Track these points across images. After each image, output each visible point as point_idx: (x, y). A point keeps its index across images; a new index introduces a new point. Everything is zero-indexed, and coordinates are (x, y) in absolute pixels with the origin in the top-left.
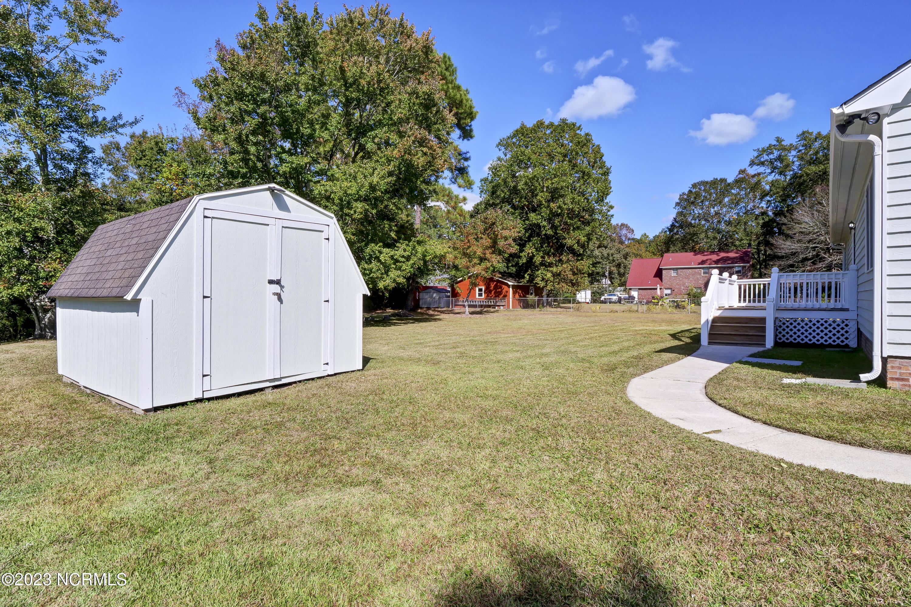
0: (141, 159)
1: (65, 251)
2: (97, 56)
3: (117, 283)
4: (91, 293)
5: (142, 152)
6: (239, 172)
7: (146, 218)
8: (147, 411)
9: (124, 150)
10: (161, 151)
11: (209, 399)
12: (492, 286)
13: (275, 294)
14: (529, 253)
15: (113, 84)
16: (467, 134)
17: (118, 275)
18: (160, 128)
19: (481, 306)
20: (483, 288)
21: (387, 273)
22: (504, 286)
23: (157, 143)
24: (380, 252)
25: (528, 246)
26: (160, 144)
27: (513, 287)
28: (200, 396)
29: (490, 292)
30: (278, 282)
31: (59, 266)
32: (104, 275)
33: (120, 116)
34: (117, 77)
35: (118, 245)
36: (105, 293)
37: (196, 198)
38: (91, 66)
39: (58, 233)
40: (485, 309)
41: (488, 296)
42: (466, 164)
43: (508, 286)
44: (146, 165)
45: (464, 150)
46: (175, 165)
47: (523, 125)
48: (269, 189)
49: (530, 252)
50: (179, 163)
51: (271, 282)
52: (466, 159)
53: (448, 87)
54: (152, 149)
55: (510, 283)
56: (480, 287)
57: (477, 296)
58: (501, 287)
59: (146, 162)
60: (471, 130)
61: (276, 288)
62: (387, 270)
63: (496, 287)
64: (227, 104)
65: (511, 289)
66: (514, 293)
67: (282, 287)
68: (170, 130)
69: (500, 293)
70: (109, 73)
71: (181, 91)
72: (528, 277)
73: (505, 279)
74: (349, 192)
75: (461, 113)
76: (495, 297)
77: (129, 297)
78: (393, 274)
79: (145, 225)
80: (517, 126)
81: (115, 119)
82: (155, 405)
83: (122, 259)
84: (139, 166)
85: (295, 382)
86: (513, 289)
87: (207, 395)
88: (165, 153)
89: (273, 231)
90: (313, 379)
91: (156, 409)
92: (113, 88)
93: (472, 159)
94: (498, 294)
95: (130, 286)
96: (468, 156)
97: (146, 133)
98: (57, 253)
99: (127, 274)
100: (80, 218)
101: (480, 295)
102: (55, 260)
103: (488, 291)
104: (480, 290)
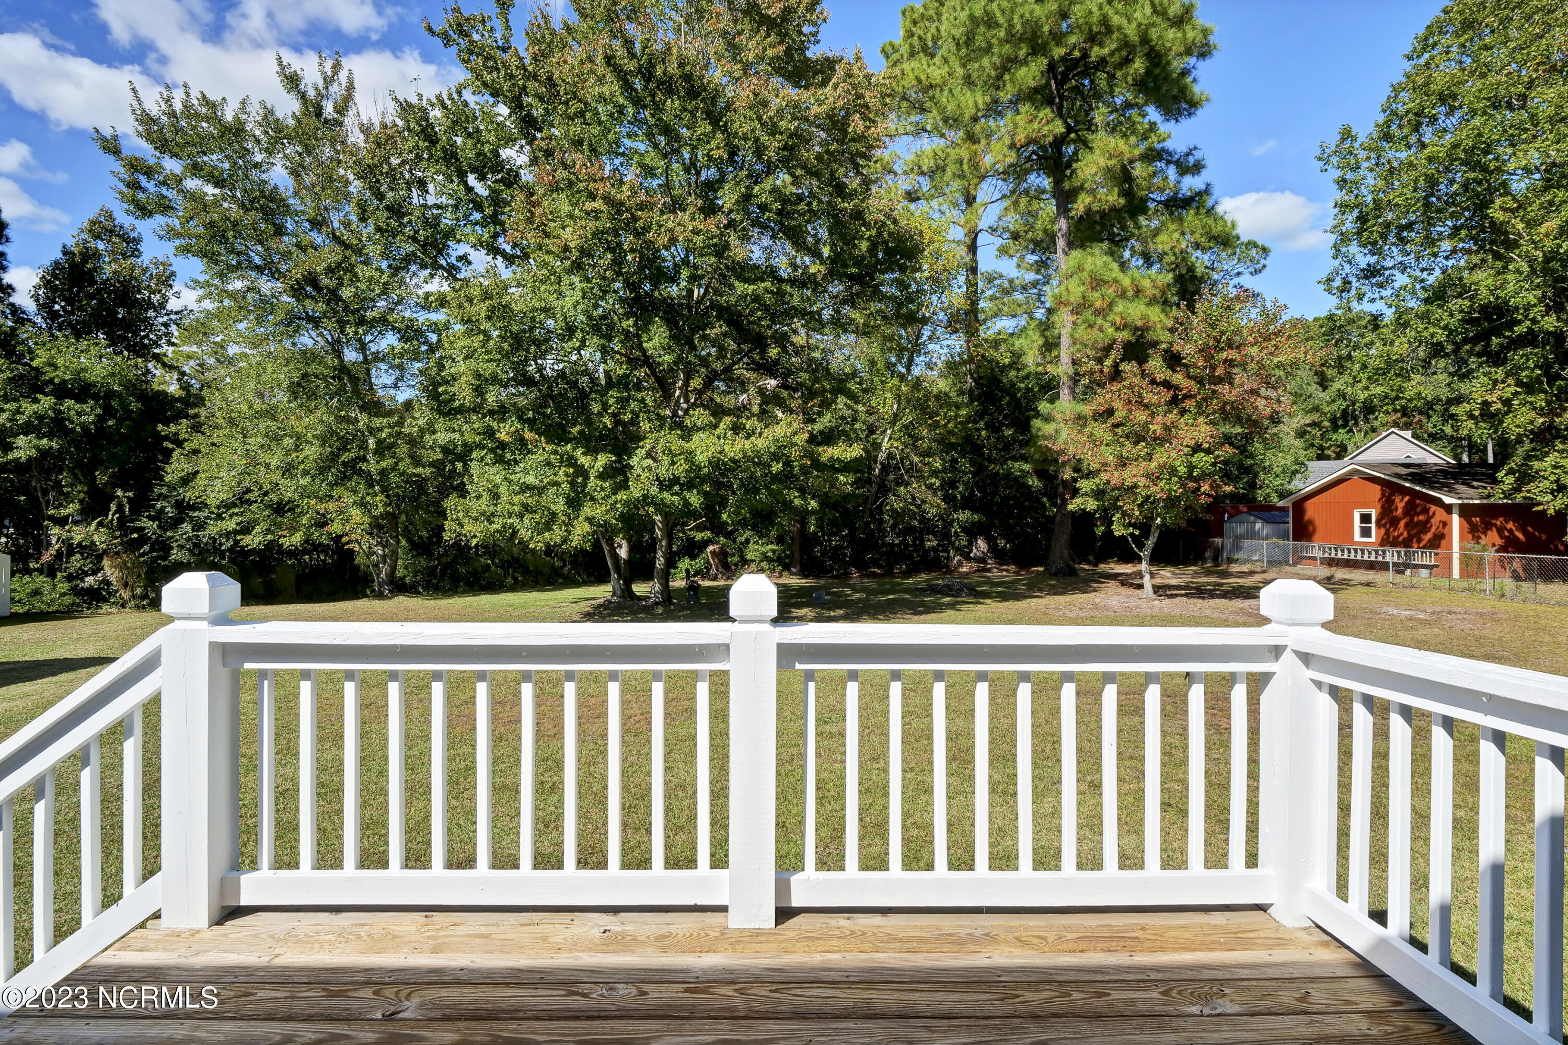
12: (1400, 504)
20: (1375, 513)
22: (1433, 508)
27: (1466, 511)
29: (1394, 522)
41: (1387, 535)
43: (1448, 509)
55: (1447, 500)
56: (1366, 511)
57: (1357, 537)
58: (1426, 511)
63: (1410, 509)
65: (1456, 518)
66: (1468, 530)
69: (1423, 528)
72: (1507, 480)
76: (1409, 539)
86: (1462, 516)
94: (1417, 531)
101: (1366, 532)
103: (1387, 518)
104: (1365, 518)
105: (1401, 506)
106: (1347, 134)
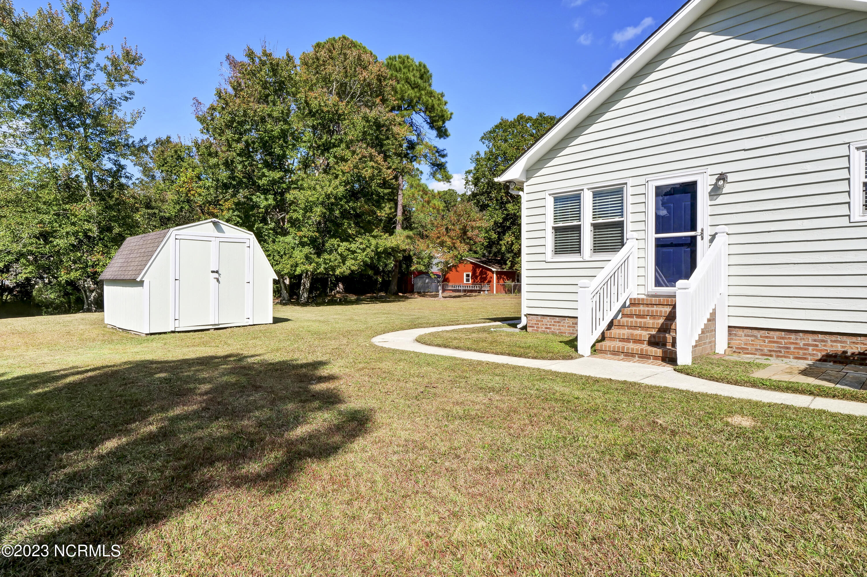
0: (163, 165)
1: (106, 246)
2: (128, 95)
3: (134, 272)
4: (122, 277)
5: (164, 159)
6: (231, 183)
7: (150, 238)
8: (147, 334)
9: (151, 153)
10: (180, 158)
11: (179, 332)
12: (478, 271)
13: (215, 278)
14: (508, 242)
15: (139, 119)
16: (442, 133)
17: (134, 269)
18: (179, 137)
19: (465, 291)
20: (470, 274)
21: (344, 263)
22: (488, 272)
23: (176, 152)
24: (339, 246)
25: (507, 234)
26: (179, 152)
27: (498, 273)
28: (173, 330)
29: (476, 277)
30: (217, 272)
31: (101, 257)
32: (129, 268)
33: (145, 139)
34: (142, 114)
35: (136, 252)
36: (128, 277)
37: (171, 230)
38: (123, 103)
39: (101, 232)
40: (468, 294)
41: (474, 281)
42: (443, 160)
43: (493, 272)
44: (167, 171)
45: (441, 148)
46: (190, 170)
47: (502, 120)
48: (212, 222)
49: (509, 240)
50: (194, 168)
51: (213, 272)
52: (444, 156)
53: (421, 94)
54: (172, 157)
55: (494, 270)
56: (468, 273)
57: (465, 282)
58: (486, 273)
59: (167, 168)
60: (446, 130)
61: (216, 275)
62: (344, 260)
63: (481, 273)
64: (220, 135)
65: (495, 275)
66: (498, 279)
67: (219, 275)
68: (187, 140)
69: (485, 279)
70: (136, 111)
71: (197, 101)
72: (509, 264)
73: (490, 266)
74: (311, 199)
75: (434, 117)
76: (481, 282)
77: (138, 280)
78: (349, 263)
79: (149, 242)
80: (497, 122)
81: (141, 141)
82: (151, 332)
83: (137, 259)
84: (162, 171)
85: (228, 328)
86: (497, 275)
87: (177, 330)
88: (182, 159)
89: (214, 245)
90: (239, 327)
91: (152, 334)
92: (139, 122)
93: (448, 155)
94: (483, 280)
95: (139, 274)
96: (445, 152)
97: (170, 138)
98: (99, 247)
99: (138, 268)
100: (115, 221)
101: (468, 280)
102: (99, 253)
103: (474, 276)
104: (468, 276)
105: (478, 272)
106: (478, 154)
